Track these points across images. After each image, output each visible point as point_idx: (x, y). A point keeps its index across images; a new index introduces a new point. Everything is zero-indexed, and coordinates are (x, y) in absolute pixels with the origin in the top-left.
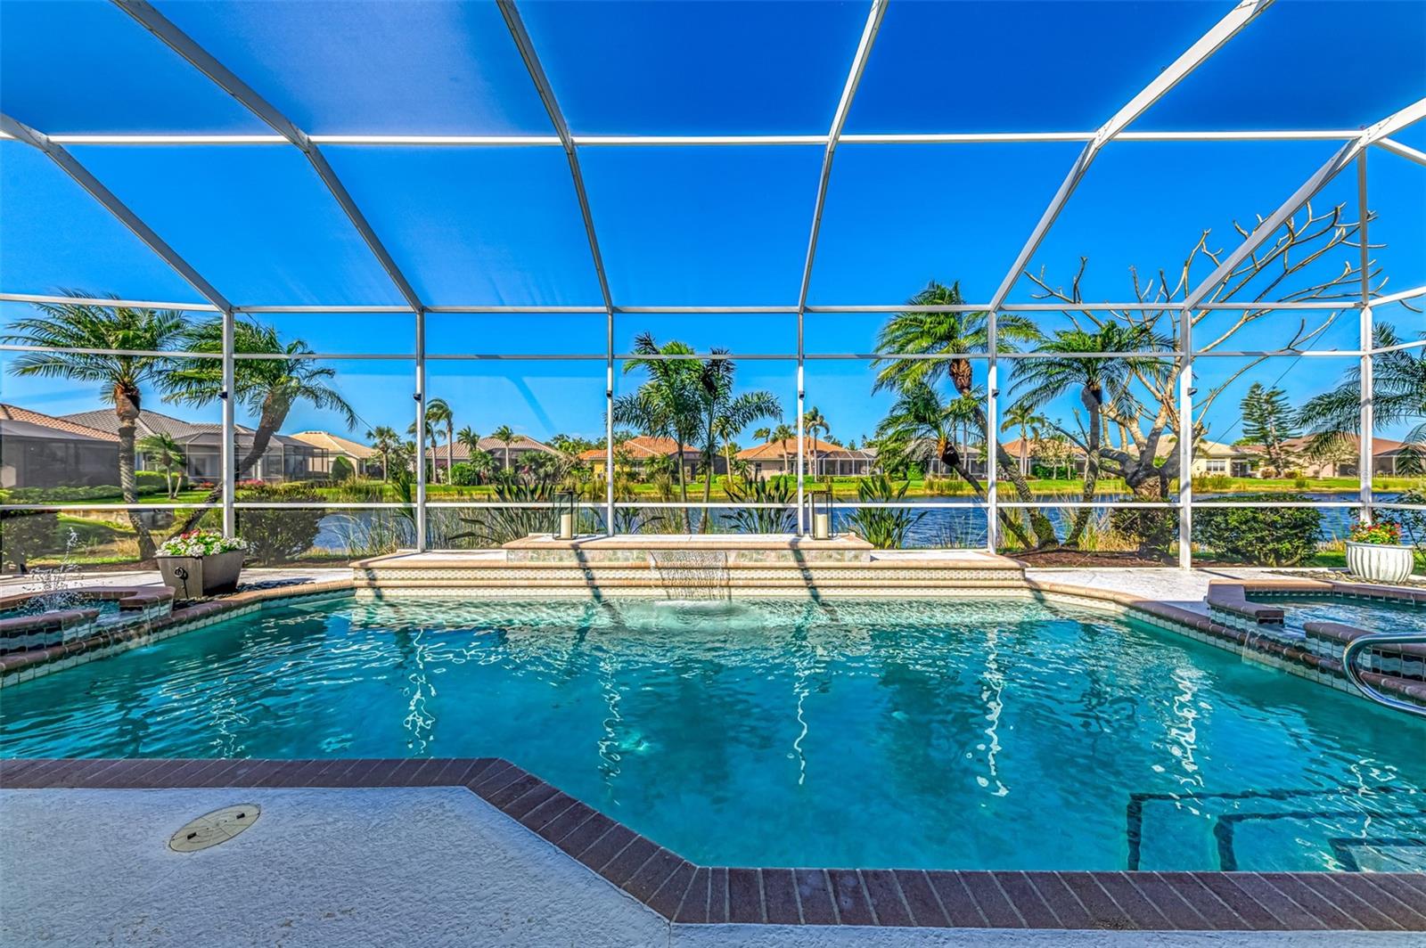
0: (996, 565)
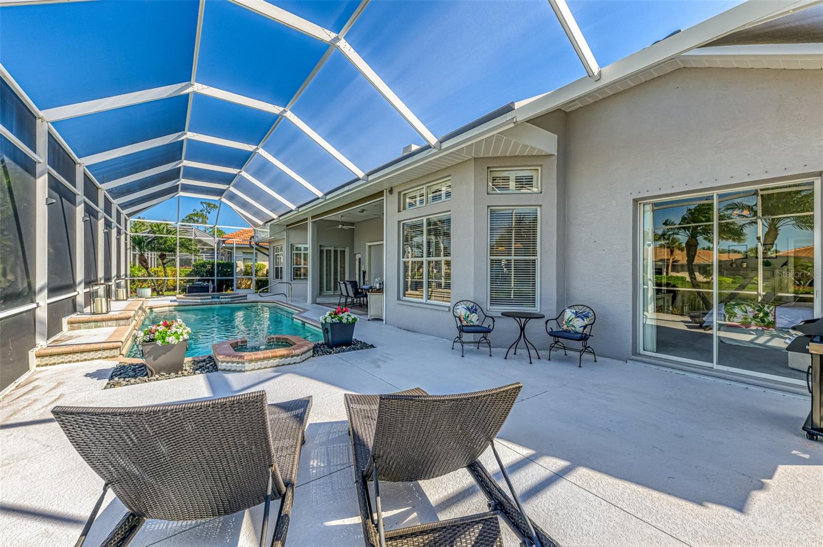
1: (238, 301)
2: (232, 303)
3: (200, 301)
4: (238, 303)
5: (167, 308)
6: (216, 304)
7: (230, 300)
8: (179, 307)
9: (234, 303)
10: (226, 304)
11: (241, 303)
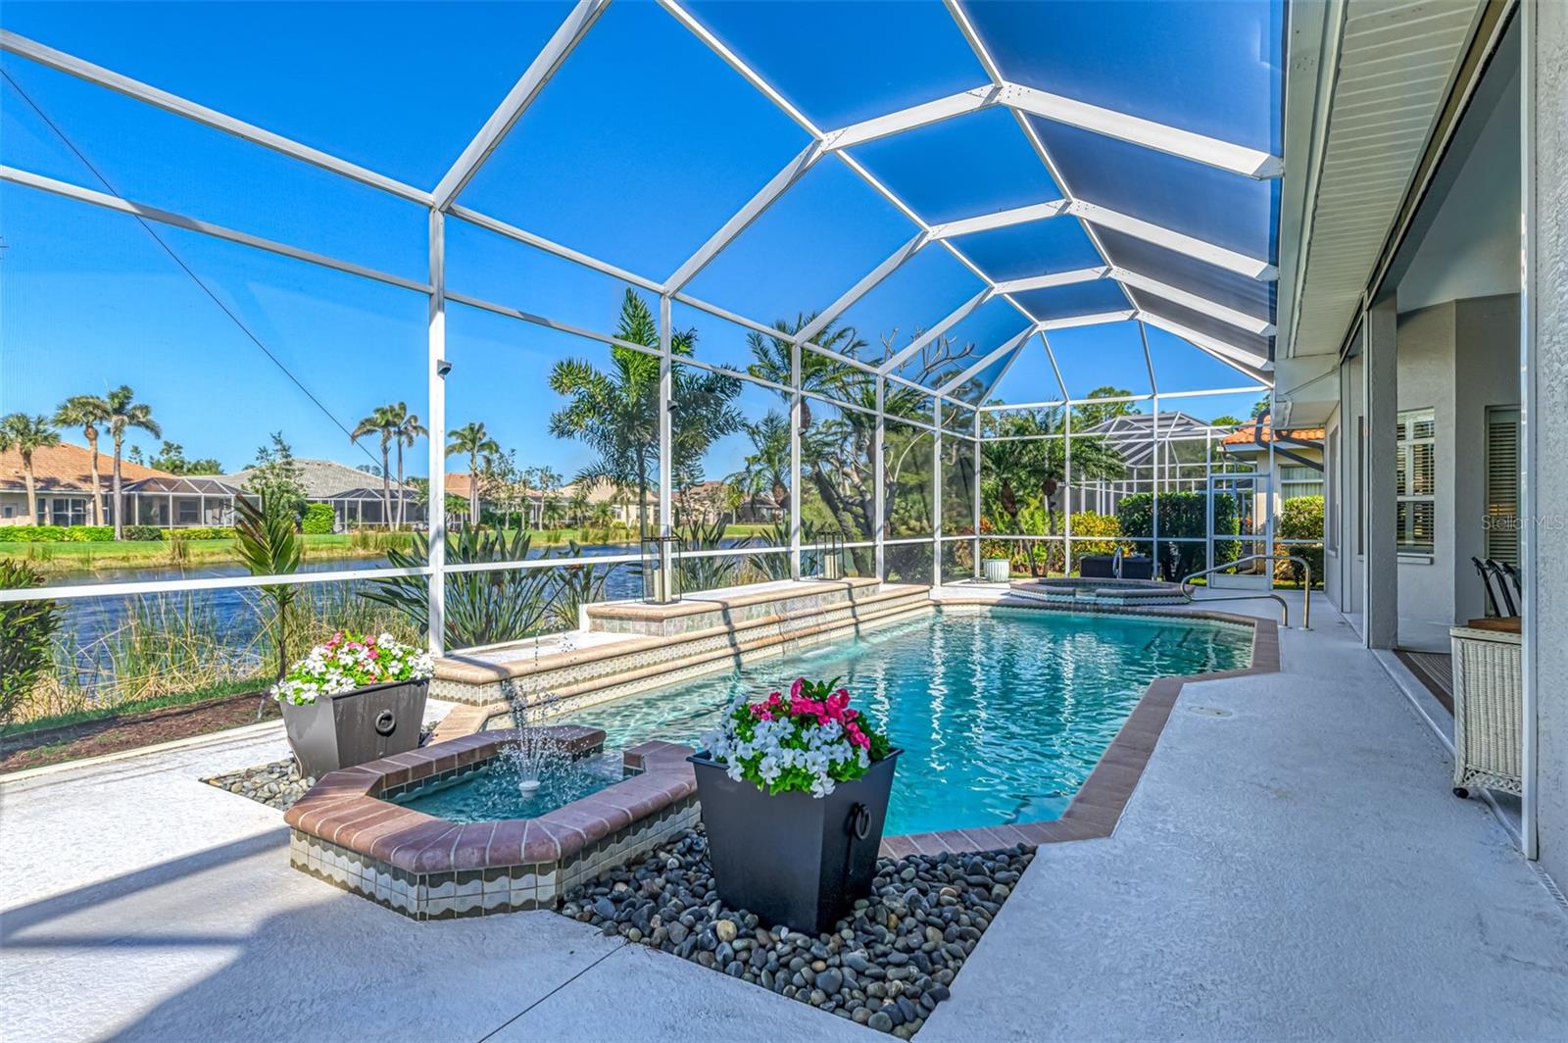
0: (905, 592)
1: (1145, 609)
2: (1128, 613)
3: (1045, 597)
4: (1147, 614)
5: (977, 609)
6: (1086, 611)
7: (1121, 601)
8: (999, 608)
9: (1134, 613)
10: (1111, 612)
11: (1153, 614)
